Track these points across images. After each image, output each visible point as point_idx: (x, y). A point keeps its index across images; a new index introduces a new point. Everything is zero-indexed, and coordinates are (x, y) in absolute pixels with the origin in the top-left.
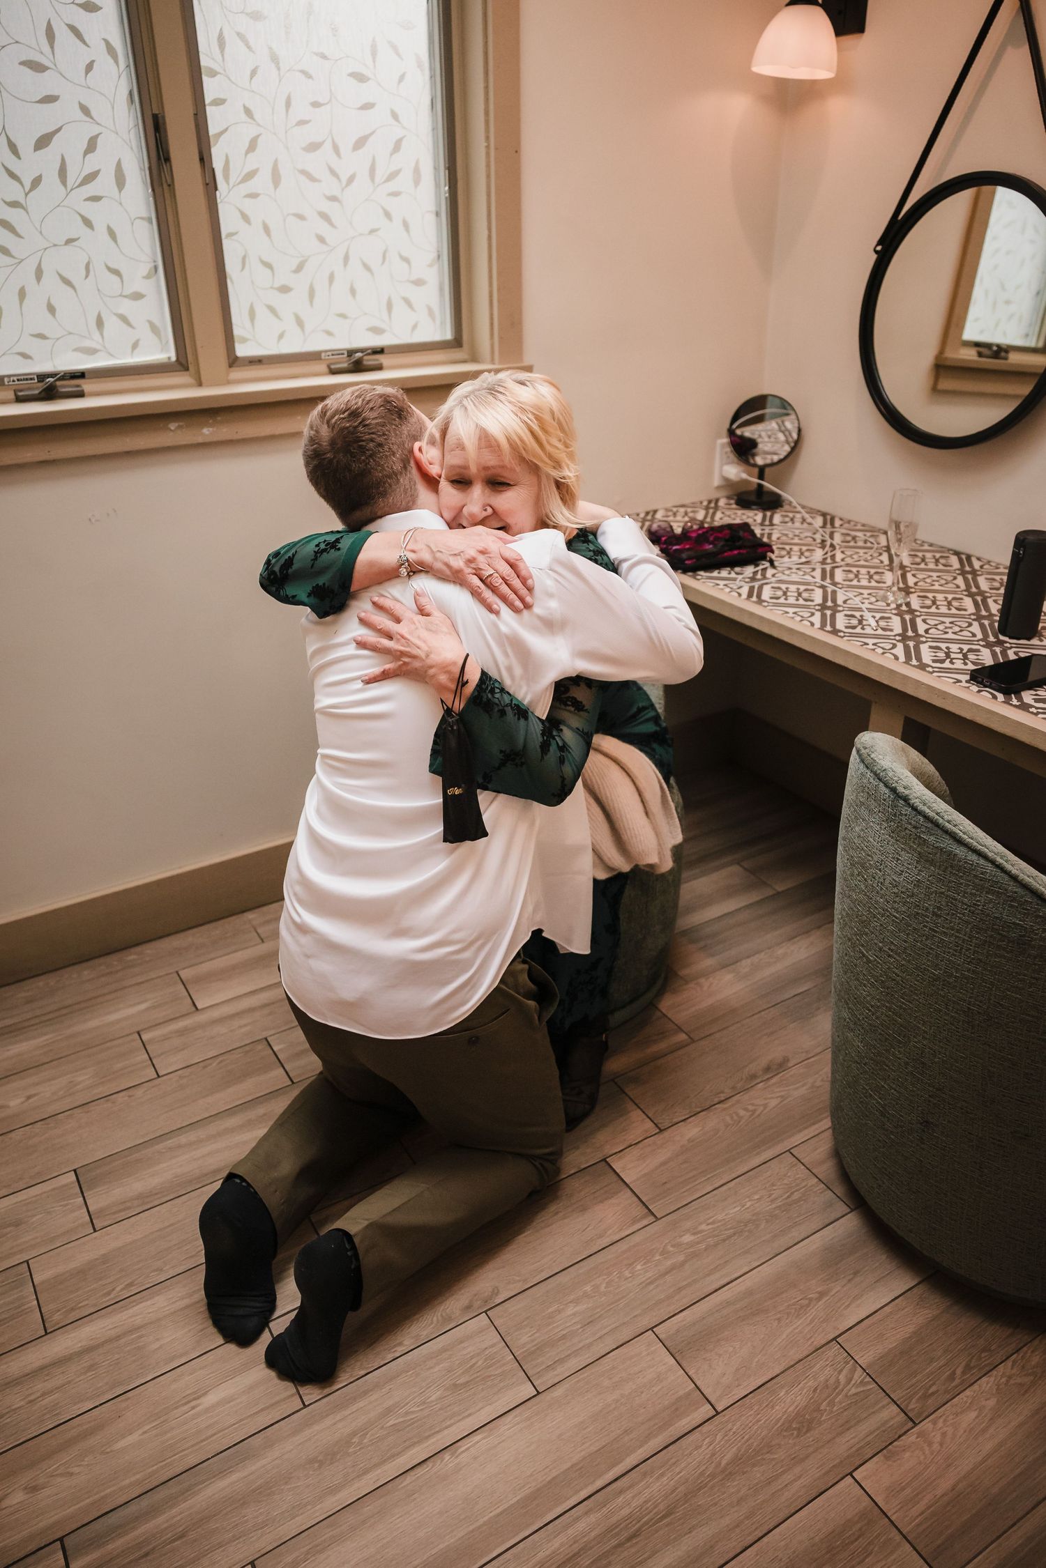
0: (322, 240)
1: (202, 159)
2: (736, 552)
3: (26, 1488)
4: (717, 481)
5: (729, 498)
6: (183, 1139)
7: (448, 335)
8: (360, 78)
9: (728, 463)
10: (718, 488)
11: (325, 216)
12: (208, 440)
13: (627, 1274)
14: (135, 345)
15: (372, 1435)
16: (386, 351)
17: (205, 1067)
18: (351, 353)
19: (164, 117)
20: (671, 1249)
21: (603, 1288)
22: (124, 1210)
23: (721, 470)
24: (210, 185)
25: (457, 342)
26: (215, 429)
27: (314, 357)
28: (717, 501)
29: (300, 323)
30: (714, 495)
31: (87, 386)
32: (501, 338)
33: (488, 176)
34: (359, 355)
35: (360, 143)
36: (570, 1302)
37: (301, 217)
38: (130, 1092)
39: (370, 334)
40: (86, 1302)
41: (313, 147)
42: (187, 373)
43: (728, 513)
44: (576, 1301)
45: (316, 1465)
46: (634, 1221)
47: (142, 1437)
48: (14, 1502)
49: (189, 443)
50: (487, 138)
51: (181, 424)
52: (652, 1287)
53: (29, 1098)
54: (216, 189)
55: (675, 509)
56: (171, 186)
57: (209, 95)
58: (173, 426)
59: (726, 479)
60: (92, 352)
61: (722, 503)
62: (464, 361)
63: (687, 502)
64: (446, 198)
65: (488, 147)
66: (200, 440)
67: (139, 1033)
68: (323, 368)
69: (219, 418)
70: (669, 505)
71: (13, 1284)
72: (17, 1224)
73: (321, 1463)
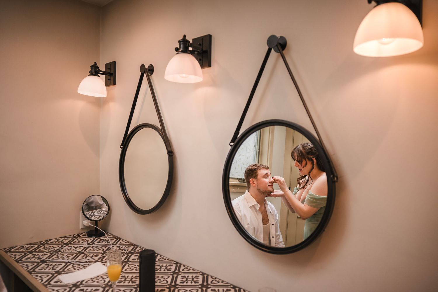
4: (81, 227)
9: (84, 220)
23: (82, 223)
59: (85, 226)
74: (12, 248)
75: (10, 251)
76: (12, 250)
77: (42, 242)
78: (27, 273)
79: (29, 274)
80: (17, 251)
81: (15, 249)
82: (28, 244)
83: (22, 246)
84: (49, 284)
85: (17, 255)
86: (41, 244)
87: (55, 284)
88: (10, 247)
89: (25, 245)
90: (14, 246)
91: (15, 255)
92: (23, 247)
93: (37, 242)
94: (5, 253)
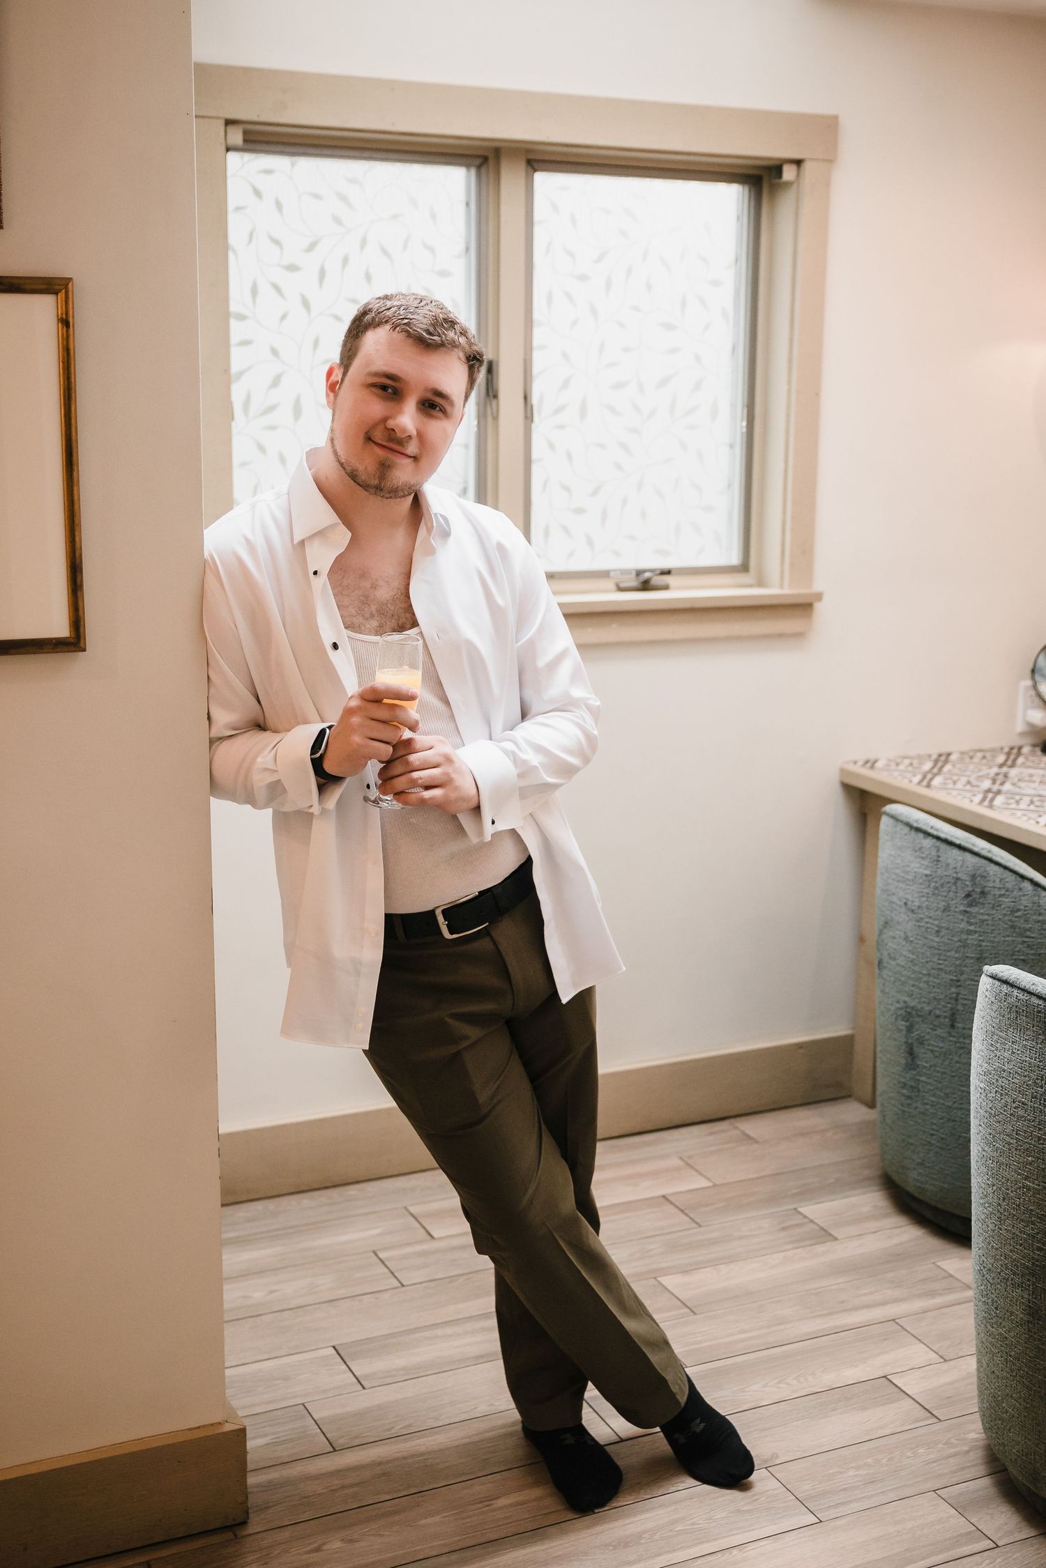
0: (619, 467)
1: (525, 398)
3: (343, 1540)
4: (1020, 727)
5: (1034, 746)
6: (439, 1332)
7: (735, 559)
8: (669, 327)
9: (1033, 708)
10: (1022, 734)
11: (624, 447)
13: (909, 1454)
15: (661, 1534)
16: (673, 572)
17: (450, 1282)
18: (639, 573)
19: (498, 363)
20: (955, 1442)
21: (884, 1461)
22: (390, 1377)
23: (1025, 715)
24: (529, 417)
25: (744, 567)
27: (605, 574)
28: (1020, 748)
29: (590, 542)
30: (1017, 742)
32: (792, 564)
33: (788, 416)
34: (647, 575)
35: (663, 383)
36: (852, 1468)
37: (602, 446)
38: (377, 1295)
39: (656, 555)
40: (368, 1434)
41: (619, 386)
43: (1031, 758)
44: (858, 1468)
45: (611, 1548)
46: (917, 1420)
47: (442, 1519)
48: (335, 1547)
50: (789, 382)
52: (934, 1465)
53: (271, 1292)
54: (532, 421)
55: (971, 754)
56: (496, 418)
57: (536, 341)
59: (1031, 725)
61: (1026, 750)
62: (751, 586)
63: (986, 746)
64: (742, 433)
65: (789, 391)
67: (375, 1253)
68: (611, 585)
70: (965, 748)
71: (293, 1418)
72: (286, 1379)
73: (615, 1548)
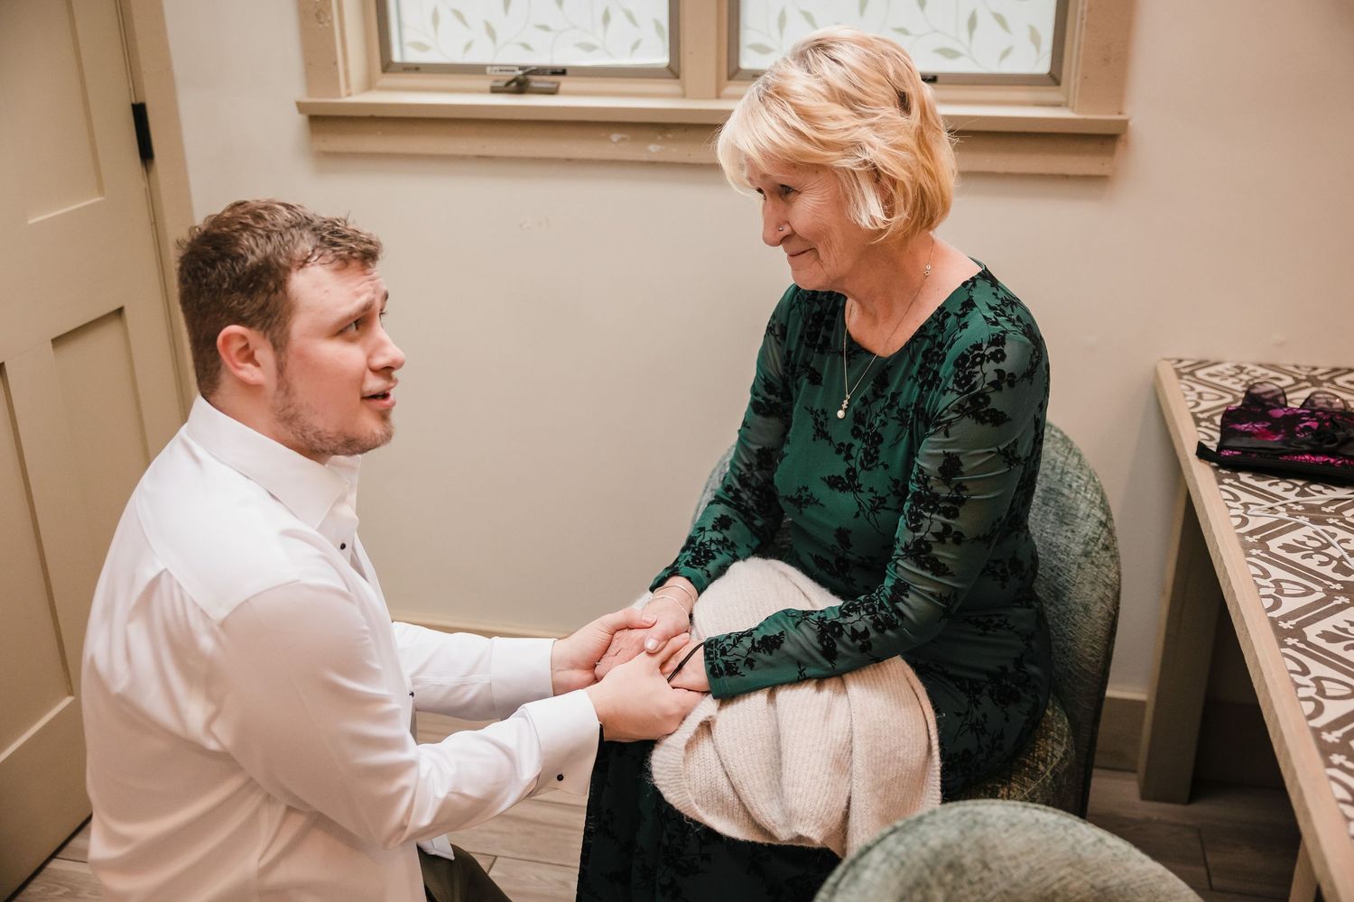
2: (1320, 459)
12: (654, 158)
14: (636, 46)
25: (1052, 79)
26: (664, 148)
31: (565, 83)
32: (1084, 77)
39: (938, 56)
42: (677, 81)
49: (631, 159)
51: (624, 136)
58: (615, 137)
60: (590, 48)
66: (645, 157)
69: (670, 136)
74: (1203, 364)
75: (1192, 373)
76: (1201, 374)
77: (1315, 369)
78: (1190, 418)
79: (1191, 422)
80: (1216, 380)
81: (1212, 370)
82: (1260, 365)
83: (1237, 367)
84: (1262, 544)
85: (1205, 396)
86: (1309, 379)
87: (1283, 553)
88: (1198, 357)
89: (1250, 367)
90: (1212, 358)
91: (1200, 395)
92: (1241, 369)
93: (1297, 367)
94: (1173, 376)
